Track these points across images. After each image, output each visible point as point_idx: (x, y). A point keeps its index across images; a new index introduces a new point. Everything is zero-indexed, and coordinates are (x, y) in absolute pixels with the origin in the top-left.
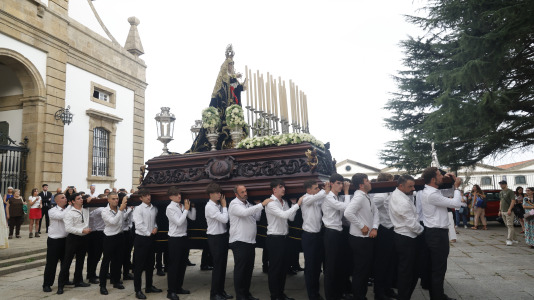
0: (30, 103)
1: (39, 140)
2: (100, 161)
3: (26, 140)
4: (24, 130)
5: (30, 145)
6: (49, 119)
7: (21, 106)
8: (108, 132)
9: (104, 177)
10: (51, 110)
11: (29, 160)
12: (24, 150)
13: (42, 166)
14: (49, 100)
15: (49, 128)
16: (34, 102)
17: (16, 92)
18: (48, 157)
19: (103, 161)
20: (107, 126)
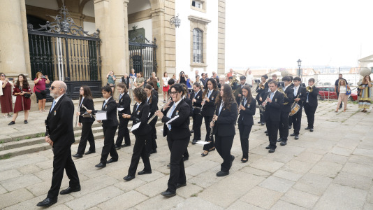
0: (155, 14)
1: (162, 39)
2: (198, 52)
3: (155, 39)
4: (153, 33)
5: (157, 43)
6: (167, 24)
7: (150, 16)
8: (202, 31)
9: (200, 64)
10: (168, 18)
11: (157, 53)
12: (155, 47)
13: (165, 57)
14: (167, 11)
15: (168, 31)
16: (157, 13)
17: (147, 7)
18: (168, 51)
19: (200, 52)
20: (201, 27)
